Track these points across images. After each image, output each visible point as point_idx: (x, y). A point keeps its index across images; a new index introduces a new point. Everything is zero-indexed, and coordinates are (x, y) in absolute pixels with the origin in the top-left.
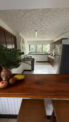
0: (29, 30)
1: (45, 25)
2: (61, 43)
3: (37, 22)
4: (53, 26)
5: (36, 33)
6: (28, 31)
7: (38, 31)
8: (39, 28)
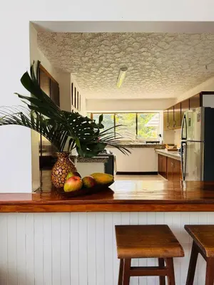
0: (101, 65)
1: (152, 54)
2: (201, 105)
3: (129, 49)
4: (173, 58)
5: (123, 74)
6: (98, 68)
7: (129, 69)
8: (133, 61)
